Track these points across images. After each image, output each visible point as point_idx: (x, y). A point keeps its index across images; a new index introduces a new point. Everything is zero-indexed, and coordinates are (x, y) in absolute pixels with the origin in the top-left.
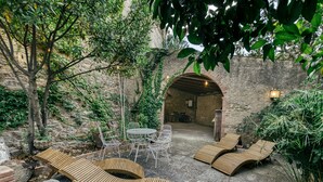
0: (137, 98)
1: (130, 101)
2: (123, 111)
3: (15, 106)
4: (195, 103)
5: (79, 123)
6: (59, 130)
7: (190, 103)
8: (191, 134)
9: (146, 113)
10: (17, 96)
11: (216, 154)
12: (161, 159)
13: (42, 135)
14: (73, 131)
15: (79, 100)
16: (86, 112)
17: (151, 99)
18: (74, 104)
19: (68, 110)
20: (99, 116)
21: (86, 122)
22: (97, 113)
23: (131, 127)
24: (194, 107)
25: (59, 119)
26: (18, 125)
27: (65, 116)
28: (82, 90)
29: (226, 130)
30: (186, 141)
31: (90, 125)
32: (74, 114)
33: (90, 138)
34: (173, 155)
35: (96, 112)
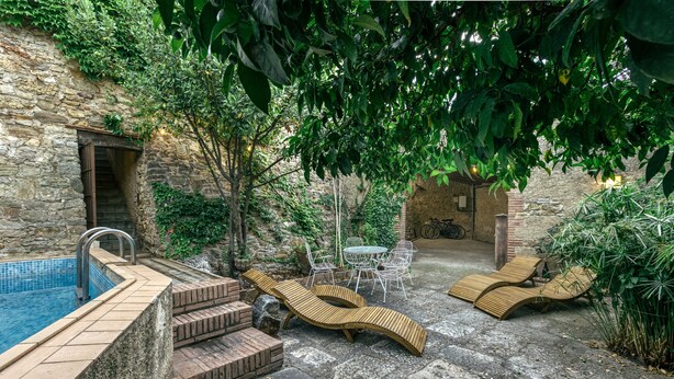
0: (360, 199)
1: (350, 203)
2: (338, 220)
3: (213, 218)
4: (471, 201)
5: (279, 239)
6: (256, 248)
7: (462, 201)
8: (455, 258)
9: (374, 222)
10: (214, 206)
11: (485, 287)
12: (395, 293)
13: (242, 253)
14: (272, 250)
15: (278, 207)
16: (286, 223)
17: (383, 199)
18: (273, 213)
19: (266, 221)
20: (304, 229)
21: (287, 237)
22: (302, 225)
23: (351, 244)
24: (470, 209)
25: (256, 234)
26: (216, 241)
27: (262, 230)
28: (281, 193)
29: (518, 249)
30: (443, 269)
31: (293, 242)
32: (272, 227)
33: (293, 261)
34: (415, 288)
35: (300, 223)
